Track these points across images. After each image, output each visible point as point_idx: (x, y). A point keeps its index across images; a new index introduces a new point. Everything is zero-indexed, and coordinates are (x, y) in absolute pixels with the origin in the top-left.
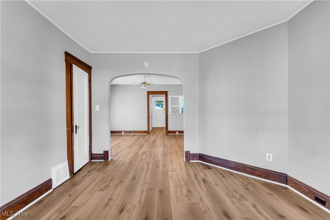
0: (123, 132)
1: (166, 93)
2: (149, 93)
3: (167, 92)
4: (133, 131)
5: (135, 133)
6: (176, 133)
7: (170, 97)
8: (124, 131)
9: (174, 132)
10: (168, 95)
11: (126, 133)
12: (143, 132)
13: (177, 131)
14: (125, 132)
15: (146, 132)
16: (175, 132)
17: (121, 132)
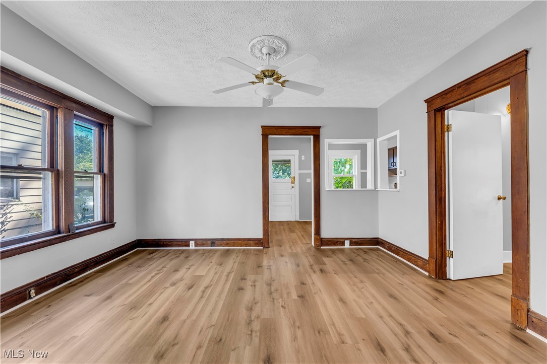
0: (192, 244)
1: (315, 132)
2: (268, 132)
3: (318, 128)
4: (222, 240)
5: (227, 245)
6: (343, 244)
7: (325, 142)
8: (196, 241)
9: (337, 242)
10: (321, 137)
11: (203, 245)
12: (251, 242)
13: (347, 239)
14: (199, 242)
15: (257, 242)
16: (340, 242)
17: (186, 243)
